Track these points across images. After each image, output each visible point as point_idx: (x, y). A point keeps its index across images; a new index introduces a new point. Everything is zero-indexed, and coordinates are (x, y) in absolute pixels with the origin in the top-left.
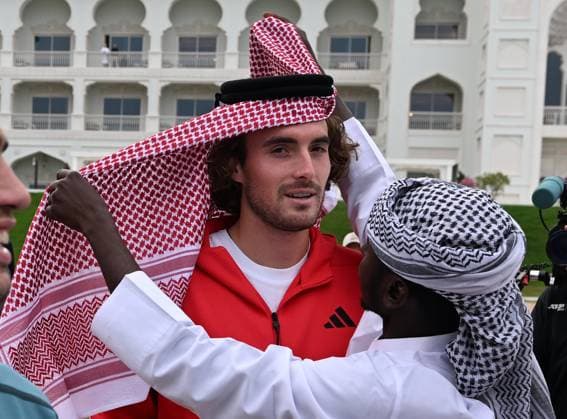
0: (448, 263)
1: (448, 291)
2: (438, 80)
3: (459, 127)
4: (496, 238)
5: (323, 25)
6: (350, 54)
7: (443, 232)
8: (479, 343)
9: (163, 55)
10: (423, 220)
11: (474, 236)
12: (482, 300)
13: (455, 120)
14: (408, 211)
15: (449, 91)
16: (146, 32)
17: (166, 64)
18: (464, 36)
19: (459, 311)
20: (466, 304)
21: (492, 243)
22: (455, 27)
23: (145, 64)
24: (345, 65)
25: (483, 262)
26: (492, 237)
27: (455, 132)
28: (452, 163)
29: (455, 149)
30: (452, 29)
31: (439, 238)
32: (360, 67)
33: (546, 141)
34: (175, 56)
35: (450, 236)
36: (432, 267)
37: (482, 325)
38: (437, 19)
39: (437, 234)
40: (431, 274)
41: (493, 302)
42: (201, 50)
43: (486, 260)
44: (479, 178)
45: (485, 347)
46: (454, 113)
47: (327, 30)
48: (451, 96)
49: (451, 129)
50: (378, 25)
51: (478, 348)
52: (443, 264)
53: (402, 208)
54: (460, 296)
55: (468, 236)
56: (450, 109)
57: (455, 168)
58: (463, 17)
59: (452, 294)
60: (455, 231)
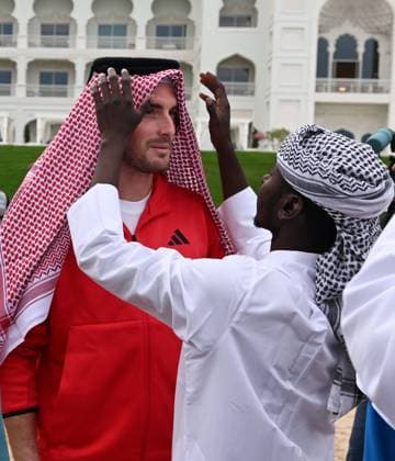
0: (341, 186)
1: (335, 210)
2: (237, 58)
3: (252, 94)
4: (378, 178)
5: (150, 16)
6: (170, 38)
7: (341, 163)
8: (349, 256)
9: (29, 38)
10: (325, 154)
11: (363, 172)
12: (358, 223)
13: (250, 89)
14: (313, 147)
15: (246, 66)
16: (15, 19)
17: (31, 45)
18: (255, 26)
19: (338, 228)
20: (346, 223)
21: (375, 180)
22: (249, 19)
23: (14, 44)
24: (167, 46)
25: (367, 192)
26: (375, 176)
27: (249, 98)
28: (248, 121)
29: (250, 111)
30: (247, 20)
31: (337, 167)
32: (179, 48)
33: (318, 105)
34: (38, 38)
35: (346, 167)
36: (328, 187)
37: (354, 242)
38: (236, 12)
39: (335, 164)
40: (326, 193)
41: (365, 227)
42: (58, 34)
43: (369, 190)
44: (268, 133)
45: (352, 260)
46: (249, 84)
47: (153, 19)
48: (247, 70)
49: (247, 95)
50: (192, 16)
51: (347, 260)
52: (337, 186)
53: (308, 144)
54: (343, 215)
55: (359, 171)
56: (246, 80)
57: (250, 125)
58: (255, 11)
59: (337, 213)
60: (350, 164)
